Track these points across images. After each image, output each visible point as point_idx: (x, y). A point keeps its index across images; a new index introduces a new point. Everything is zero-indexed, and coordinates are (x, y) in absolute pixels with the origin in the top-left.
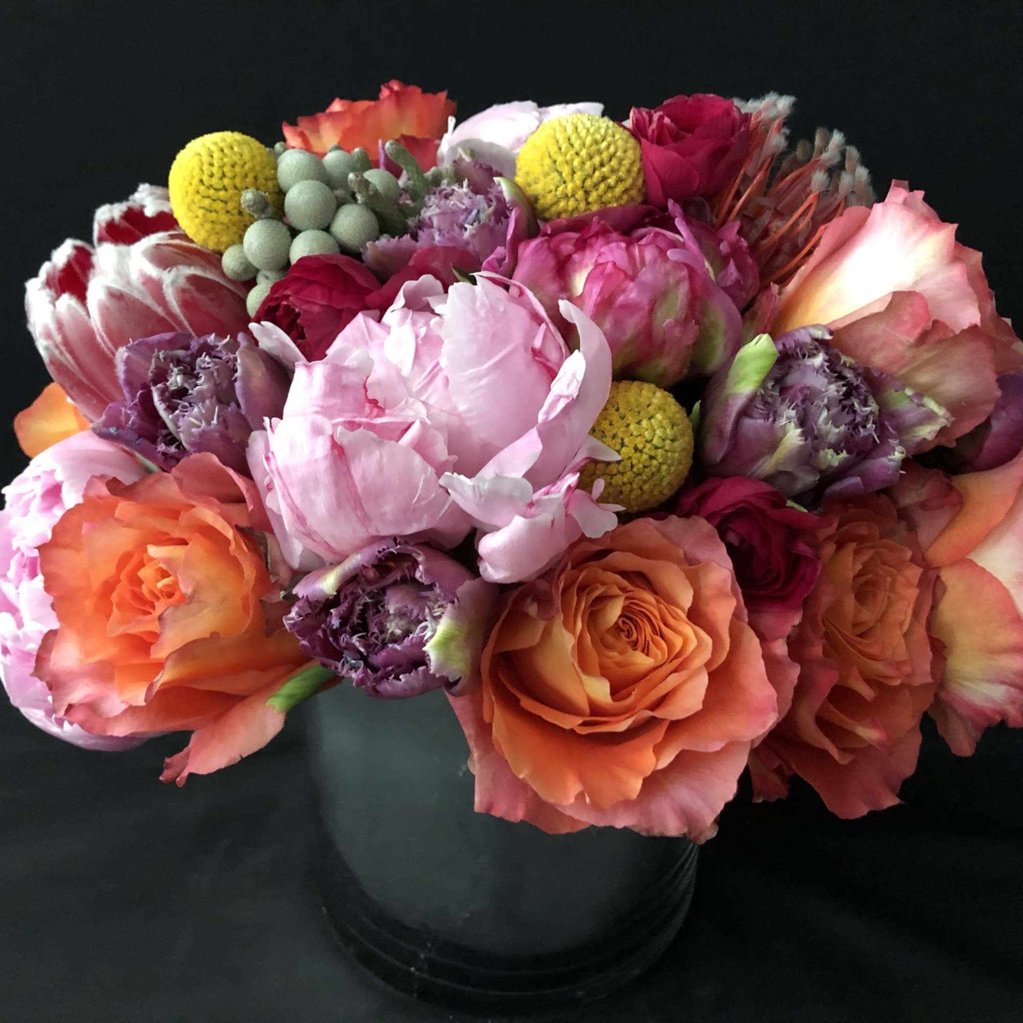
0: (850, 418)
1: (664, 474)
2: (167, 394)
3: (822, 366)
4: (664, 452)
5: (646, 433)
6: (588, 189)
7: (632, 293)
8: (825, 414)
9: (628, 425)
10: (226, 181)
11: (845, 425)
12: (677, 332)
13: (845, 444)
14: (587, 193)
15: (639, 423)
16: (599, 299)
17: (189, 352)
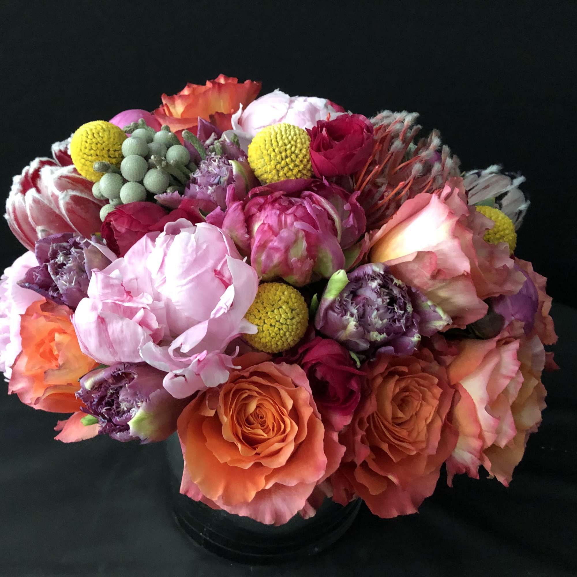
0: (391, 315)
1: (288, 336)
2: (56, 266)
3: (376, 287)
4: (287, 326)
5: (276, 317)
6: (278, 170)
7: (275, 243)
8: (375, 312)
9: (267, 313)
10: (92, 152)
11: (388, 319)
12: (299, 265)
13: (386, 329)
14: (278, 171)
15: (273, 311)
16: (258, 244)
17: (69, 244)
